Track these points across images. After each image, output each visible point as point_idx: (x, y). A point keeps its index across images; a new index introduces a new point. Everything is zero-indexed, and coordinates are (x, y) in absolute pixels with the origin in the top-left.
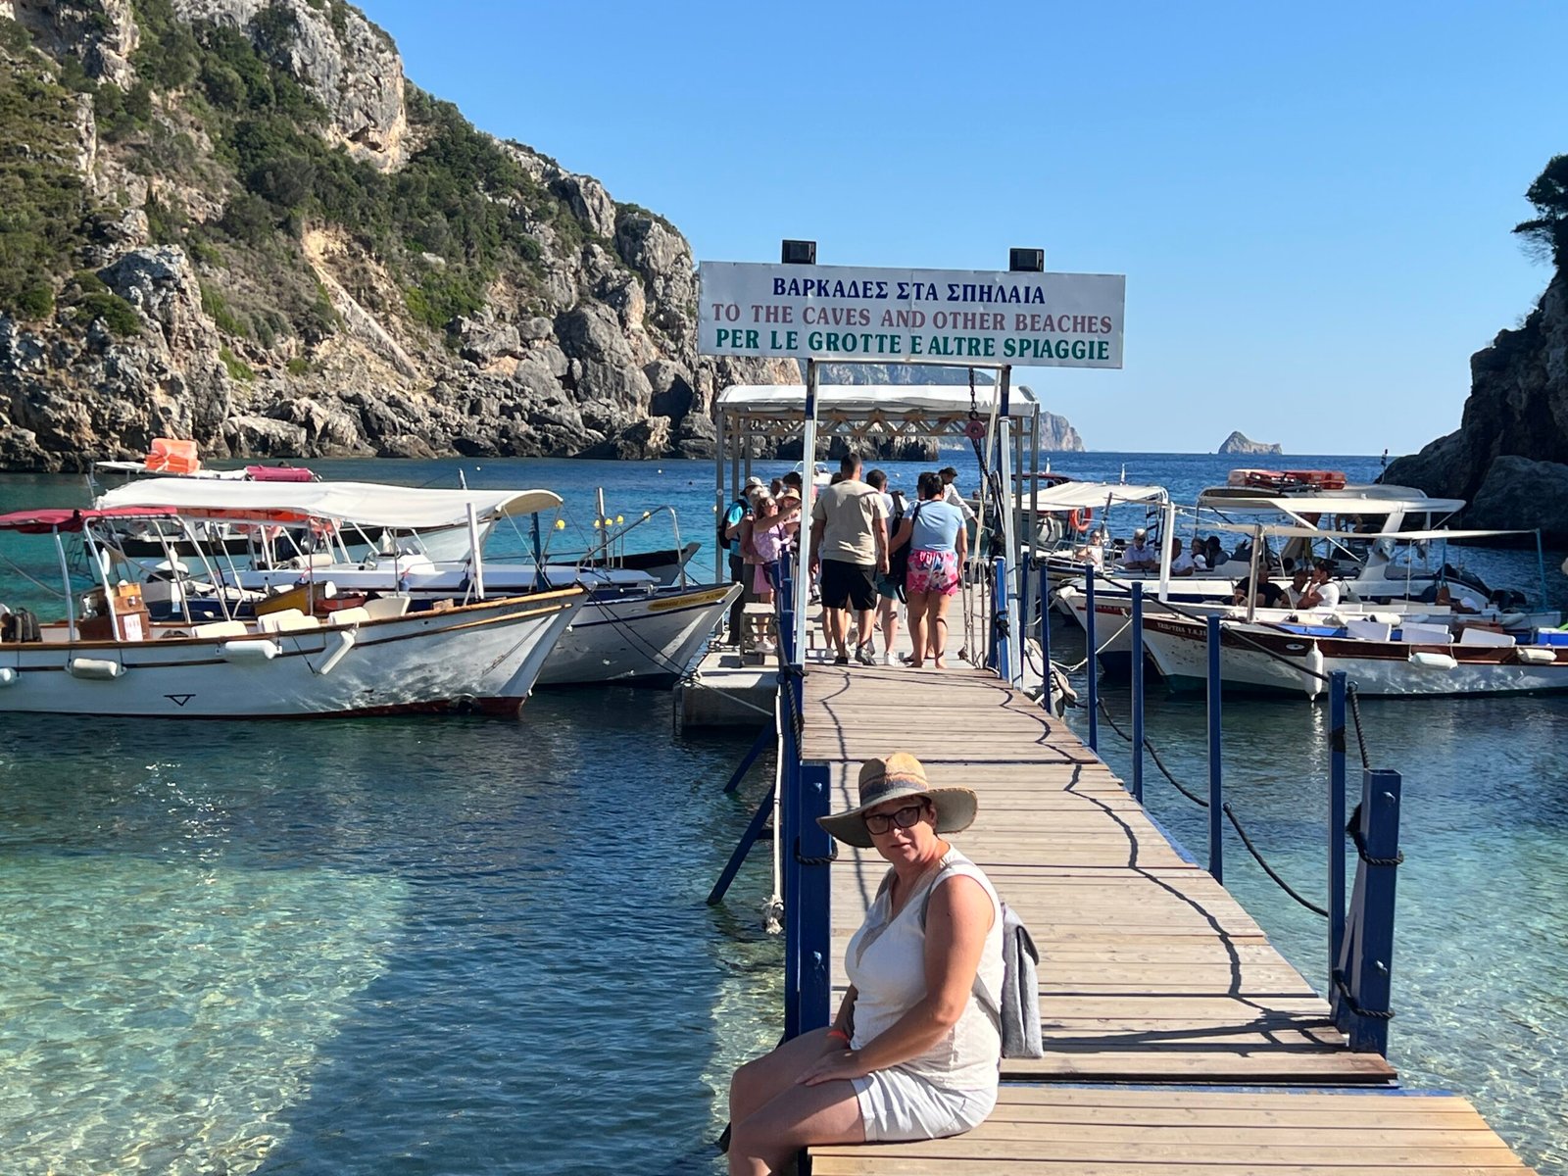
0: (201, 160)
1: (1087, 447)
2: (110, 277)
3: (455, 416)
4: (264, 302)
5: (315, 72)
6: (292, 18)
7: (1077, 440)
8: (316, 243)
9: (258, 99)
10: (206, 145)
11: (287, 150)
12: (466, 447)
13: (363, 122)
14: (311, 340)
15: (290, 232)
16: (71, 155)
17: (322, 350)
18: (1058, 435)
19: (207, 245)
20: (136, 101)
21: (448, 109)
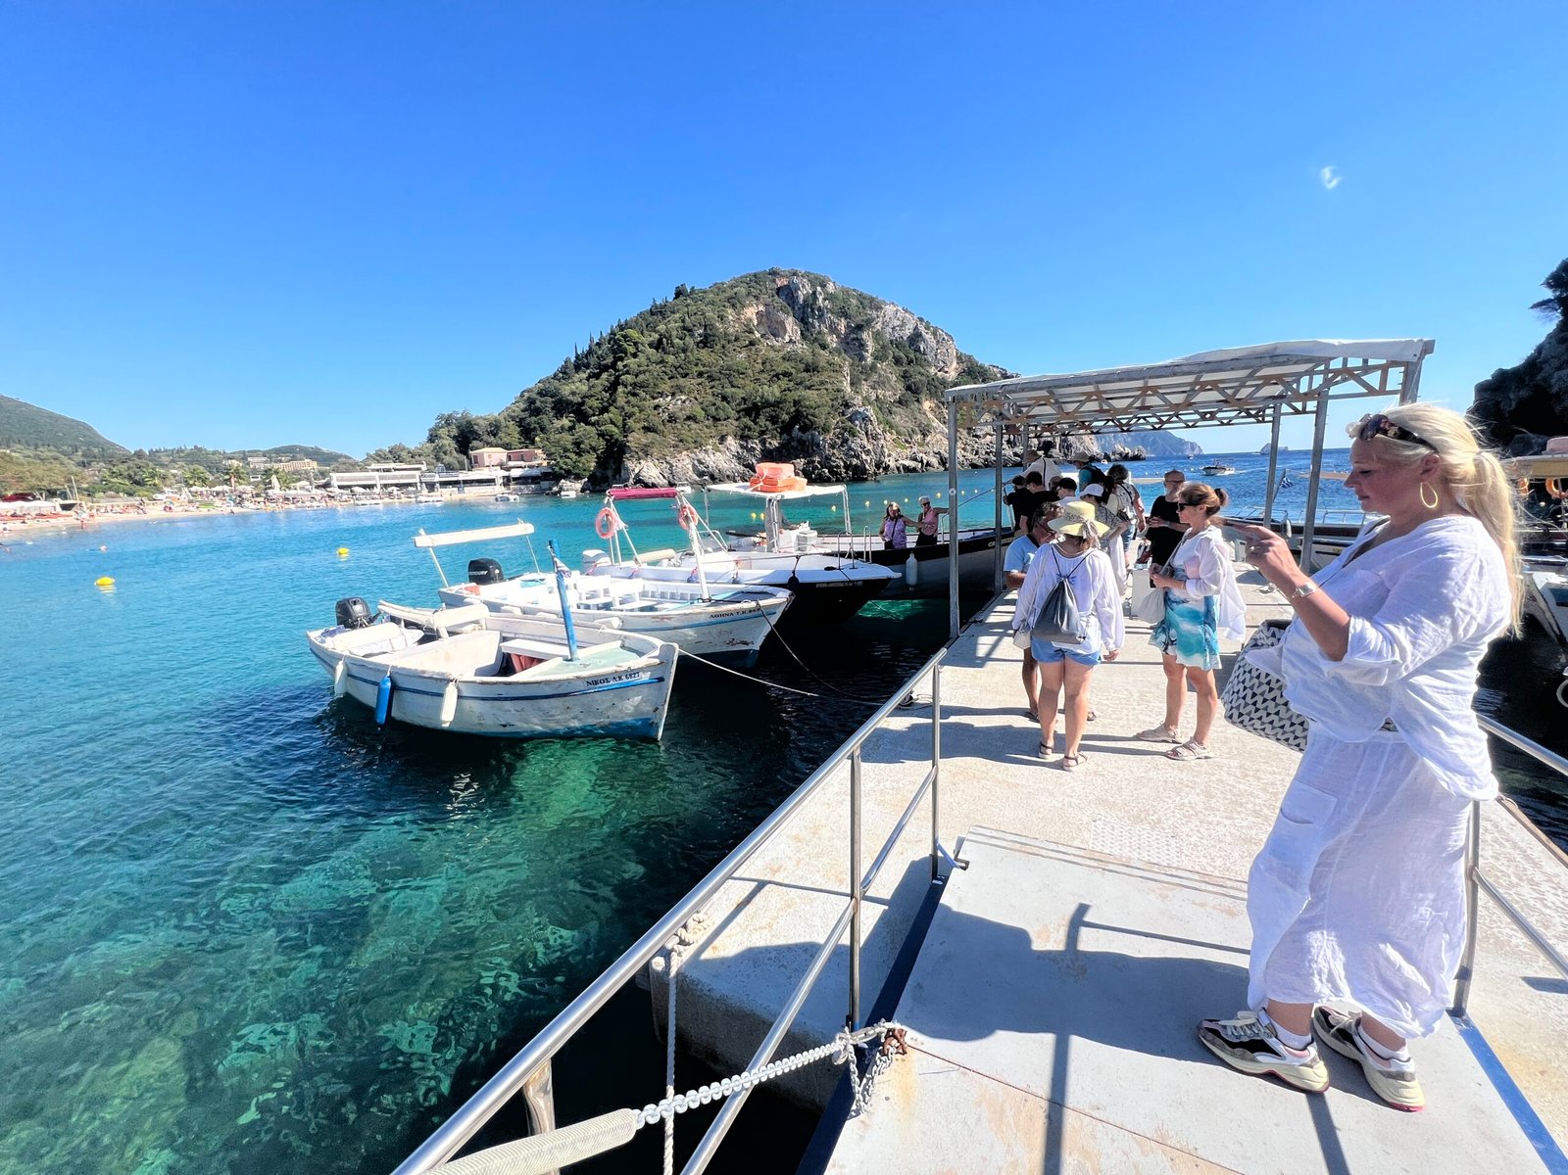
0: (893, 383)
1: (1205, 452)
2: (850, 419)
3: (970, 456)
4: (910, 425)
5: (928, 351)
6: (921, 335)
7: (1201, 450)
8: (927, 405)
9: (910, 362)
10: (895, 378)
11: (918, 377)
12: (974, 466)
13: (942, 365)
14: (925, 435)
15: (918, 401)
16: (841, 382)
17: (928, 439)
18: (1193, 449)
19: (894, 409)
20: (873, 368)
21: (970, 357)
